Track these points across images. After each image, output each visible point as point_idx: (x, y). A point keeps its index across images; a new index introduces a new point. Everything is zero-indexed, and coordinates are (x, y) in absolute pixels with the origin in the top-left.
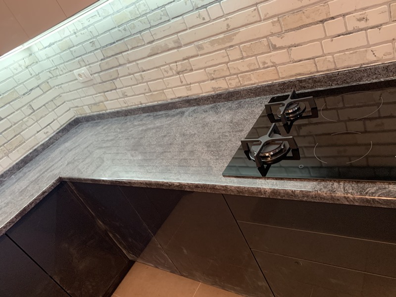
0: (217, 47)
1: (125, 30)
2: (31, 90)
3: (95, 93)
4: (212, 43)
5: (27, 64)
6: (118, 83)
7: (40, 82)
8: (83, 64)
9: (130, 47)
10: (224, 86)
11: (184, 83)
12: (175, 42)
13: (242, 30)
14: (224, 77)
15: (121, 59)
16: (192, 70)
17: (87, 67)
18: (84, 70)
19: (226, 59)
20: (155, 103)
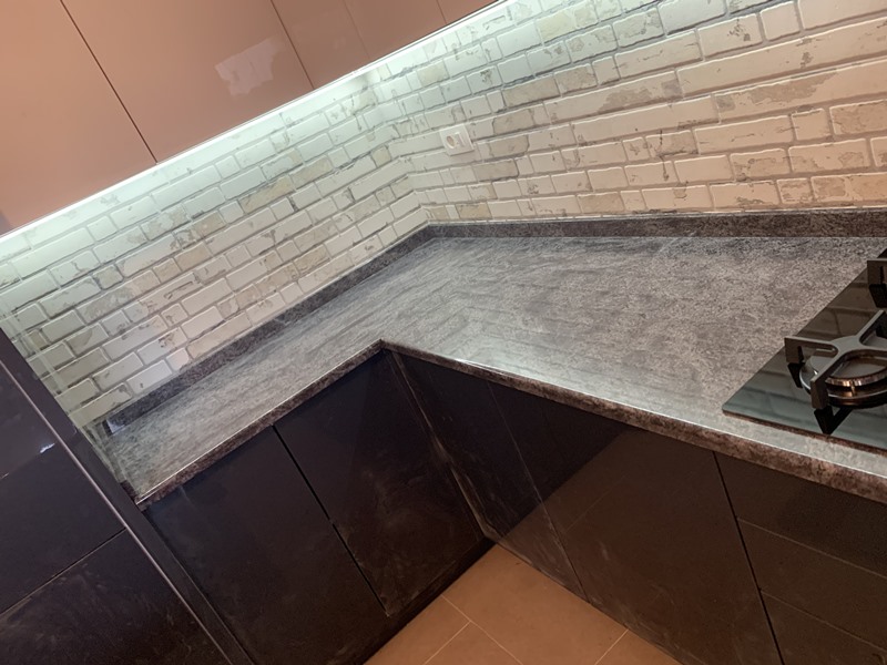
0: (767, 105)
1: (559, 51)
2: (355, 160)
3: (475, 180)
4: (757, 96)
5: (356, 107)
6: (523, 165)
7: (373, 145)
8: (459, 116)
9: (563, 90)
10: (767, 197)
11: (672, 179)
12: (666, 86)
13: (840, 70)
14: (774, 178)
15: (540, 113)
16: (695, 153)
17: (468, 123)
18: (459, 130)
19: (787, 137)
20: (597, 217)
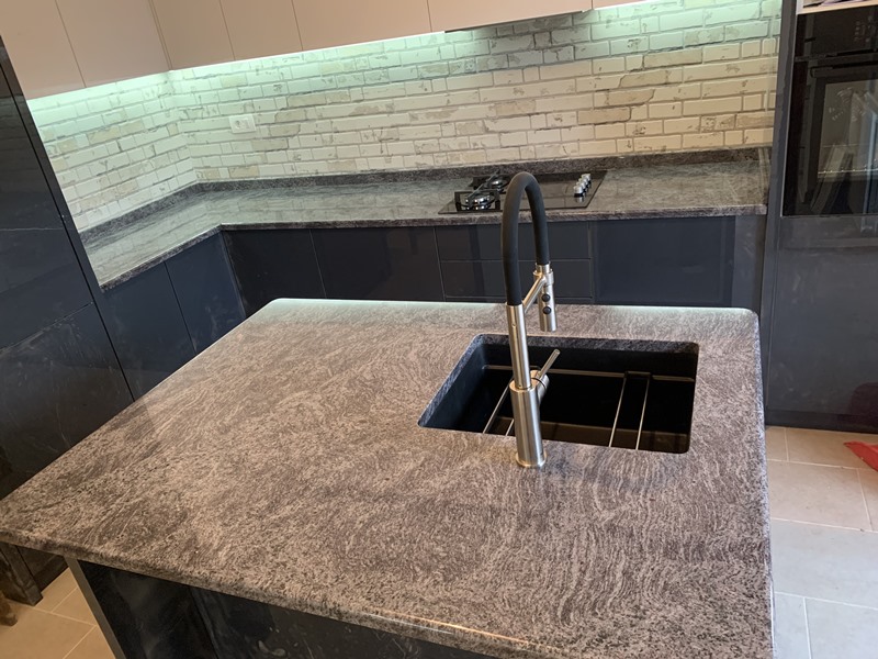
0: (432, 120)
1: (331, 81)
2: (158, 127)
3: (251, 150)
4: (428, 115)
5: (160, 92)
6: (293, 142)
7: (169, 120)
8: (249, 109)
9: (329, 101)
10: (429, 162)
11: (385, 153)
12: (388, 106)
14: (433, 153)
15: (311, 113)
16: (398, 140)
17: (256, 114)
18: (248, 117)
19: (439, 134)
20: (339, 174)
